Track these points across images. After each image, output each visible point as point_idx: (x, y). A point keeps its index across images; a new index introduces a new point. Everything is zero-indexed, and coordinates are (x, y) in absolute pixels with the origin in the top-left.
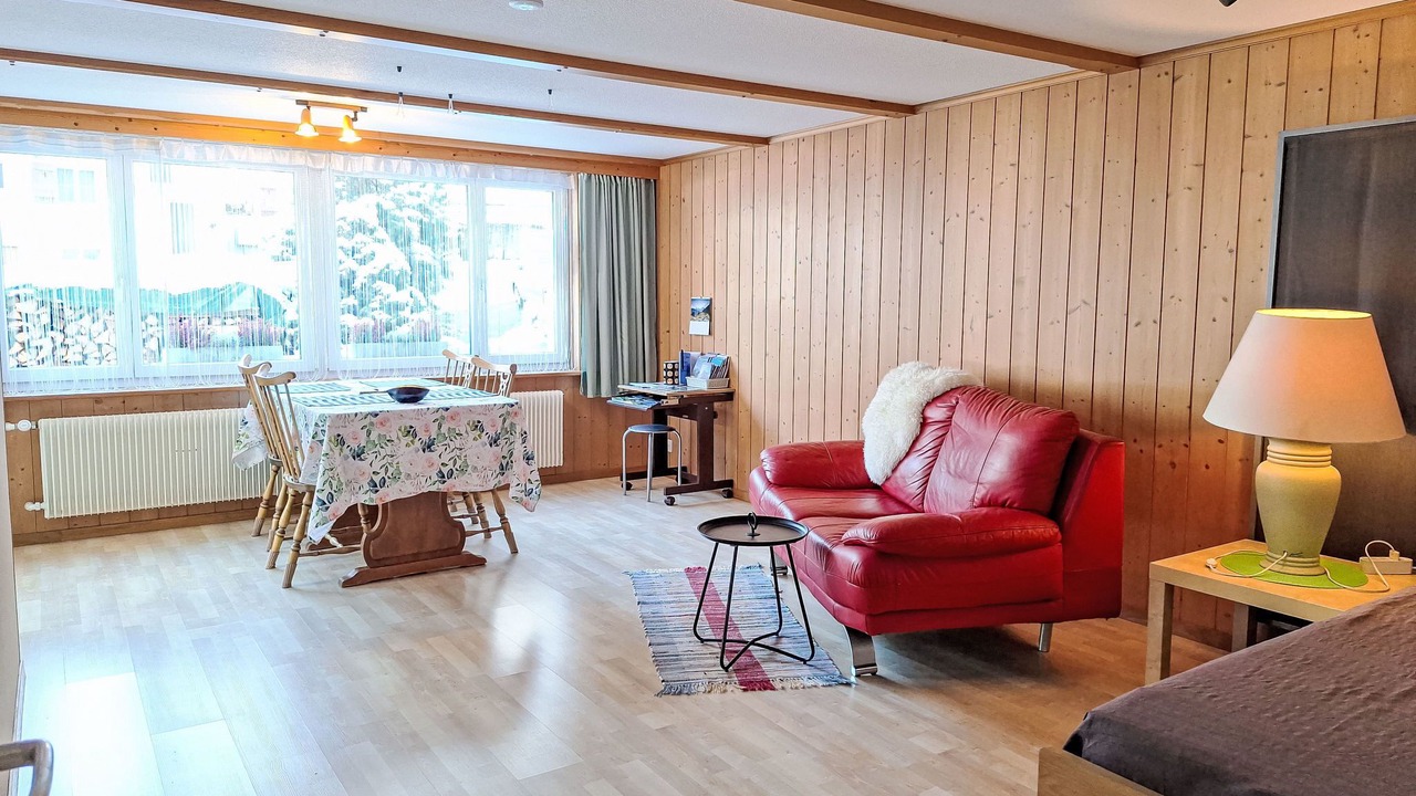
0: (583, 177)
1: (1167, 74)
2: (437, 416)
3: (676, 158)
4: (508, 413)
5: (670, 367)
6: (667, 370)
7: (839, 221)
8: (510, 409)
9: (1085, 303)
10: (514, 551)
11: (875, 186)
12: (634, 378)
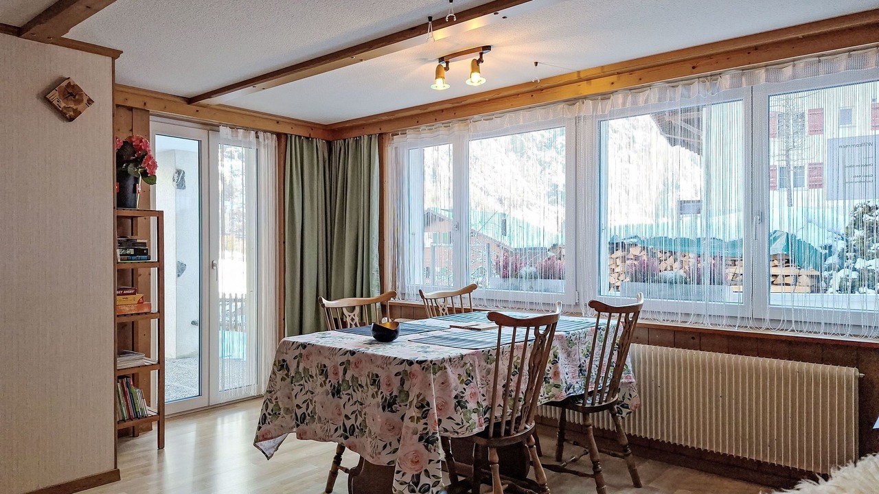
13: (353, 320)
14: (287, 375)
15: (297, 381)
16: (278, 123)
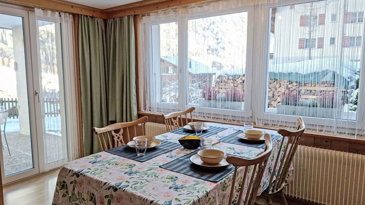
13: (119, 138)
14: (67, 192)
15: (74, 201)
16: (72, 7)
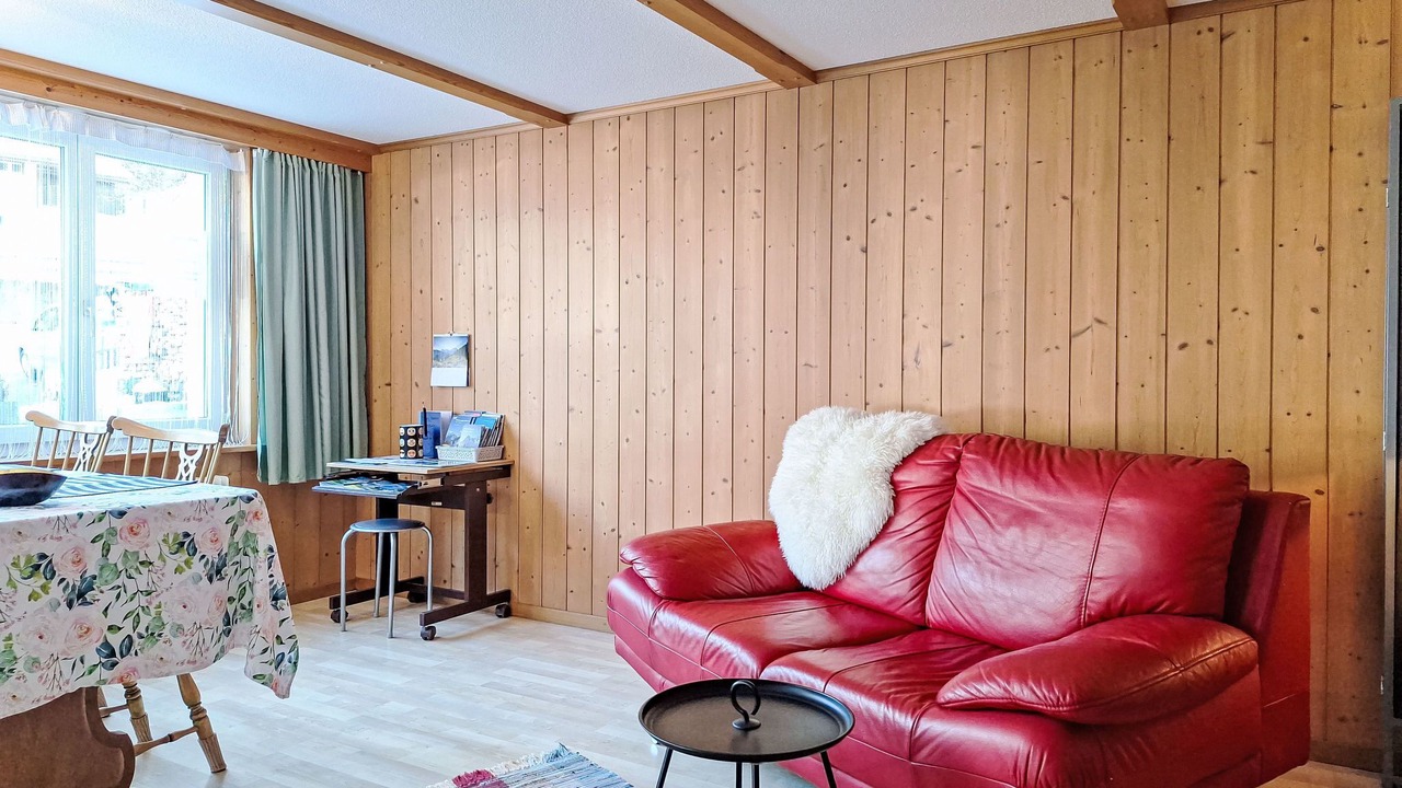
0: (260, 155)
1: (1211, 30)
2: (101, 528)
3: (405, 142)
4: (242, 514)
5: (411, 432)
6: (406, 437)
7: (692, 228)
8: (245, 507)
9: (1099, 322)
10: (219, 768)
11: (751, 178)
12: (338, 455)
